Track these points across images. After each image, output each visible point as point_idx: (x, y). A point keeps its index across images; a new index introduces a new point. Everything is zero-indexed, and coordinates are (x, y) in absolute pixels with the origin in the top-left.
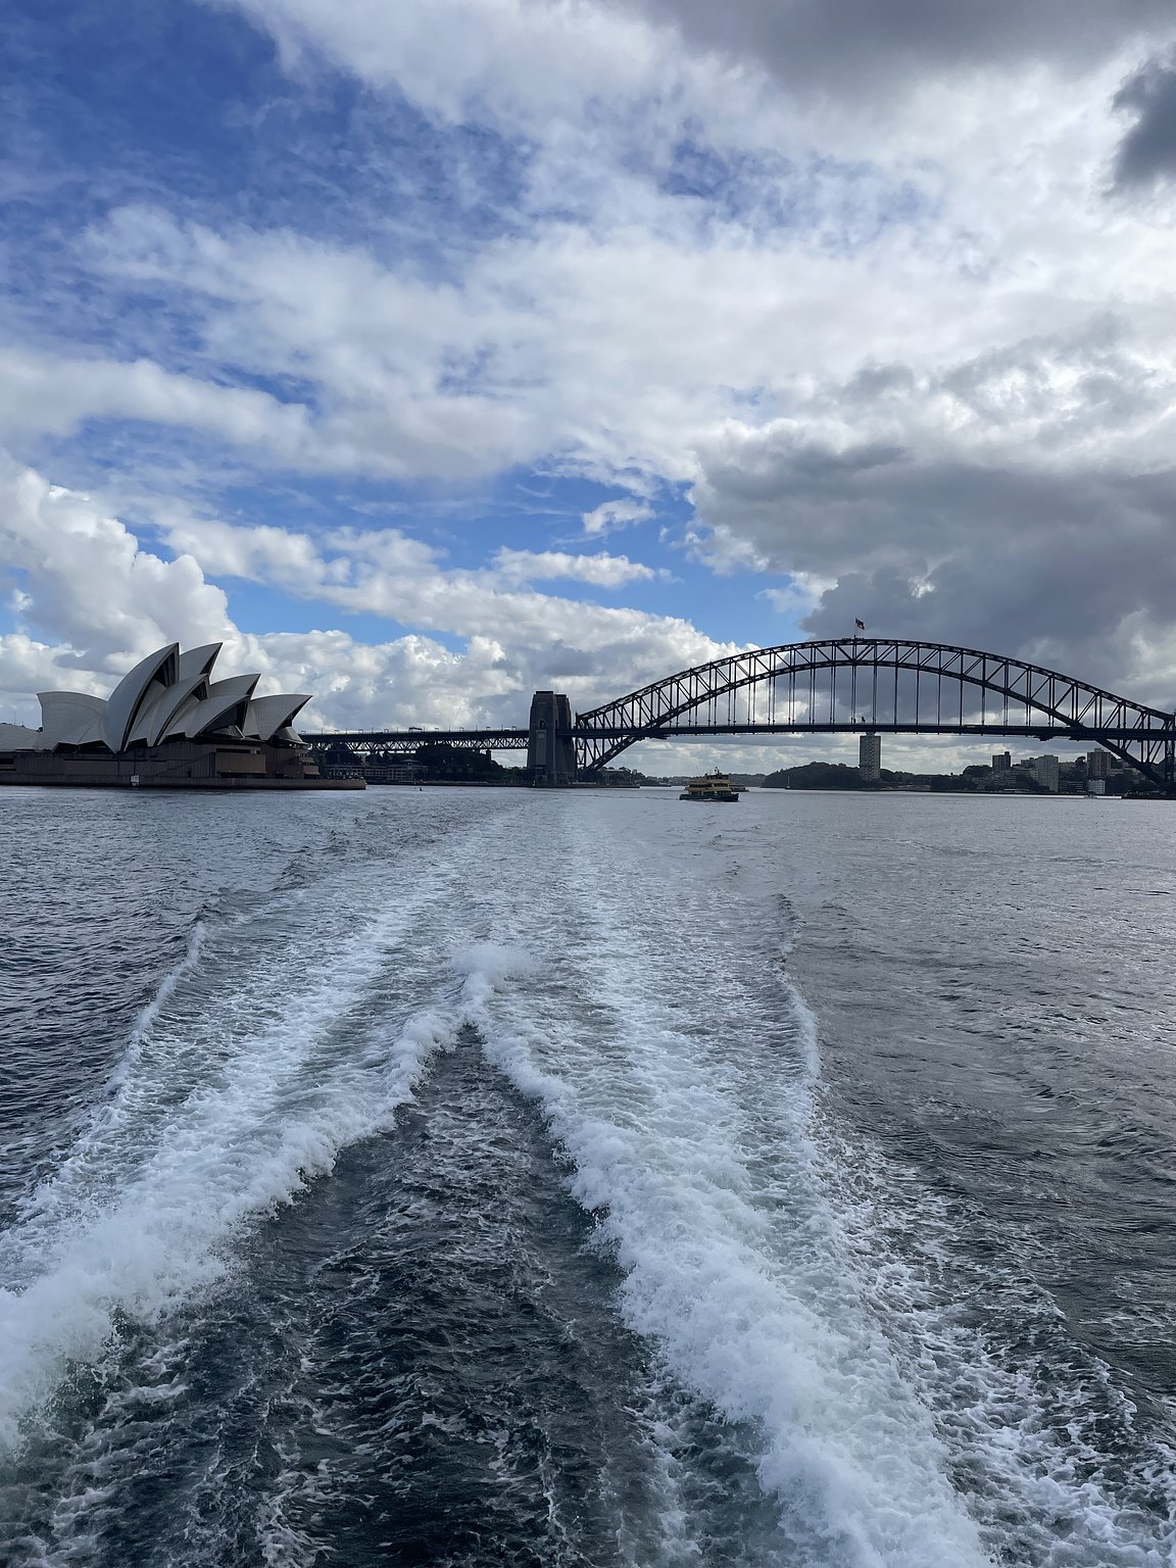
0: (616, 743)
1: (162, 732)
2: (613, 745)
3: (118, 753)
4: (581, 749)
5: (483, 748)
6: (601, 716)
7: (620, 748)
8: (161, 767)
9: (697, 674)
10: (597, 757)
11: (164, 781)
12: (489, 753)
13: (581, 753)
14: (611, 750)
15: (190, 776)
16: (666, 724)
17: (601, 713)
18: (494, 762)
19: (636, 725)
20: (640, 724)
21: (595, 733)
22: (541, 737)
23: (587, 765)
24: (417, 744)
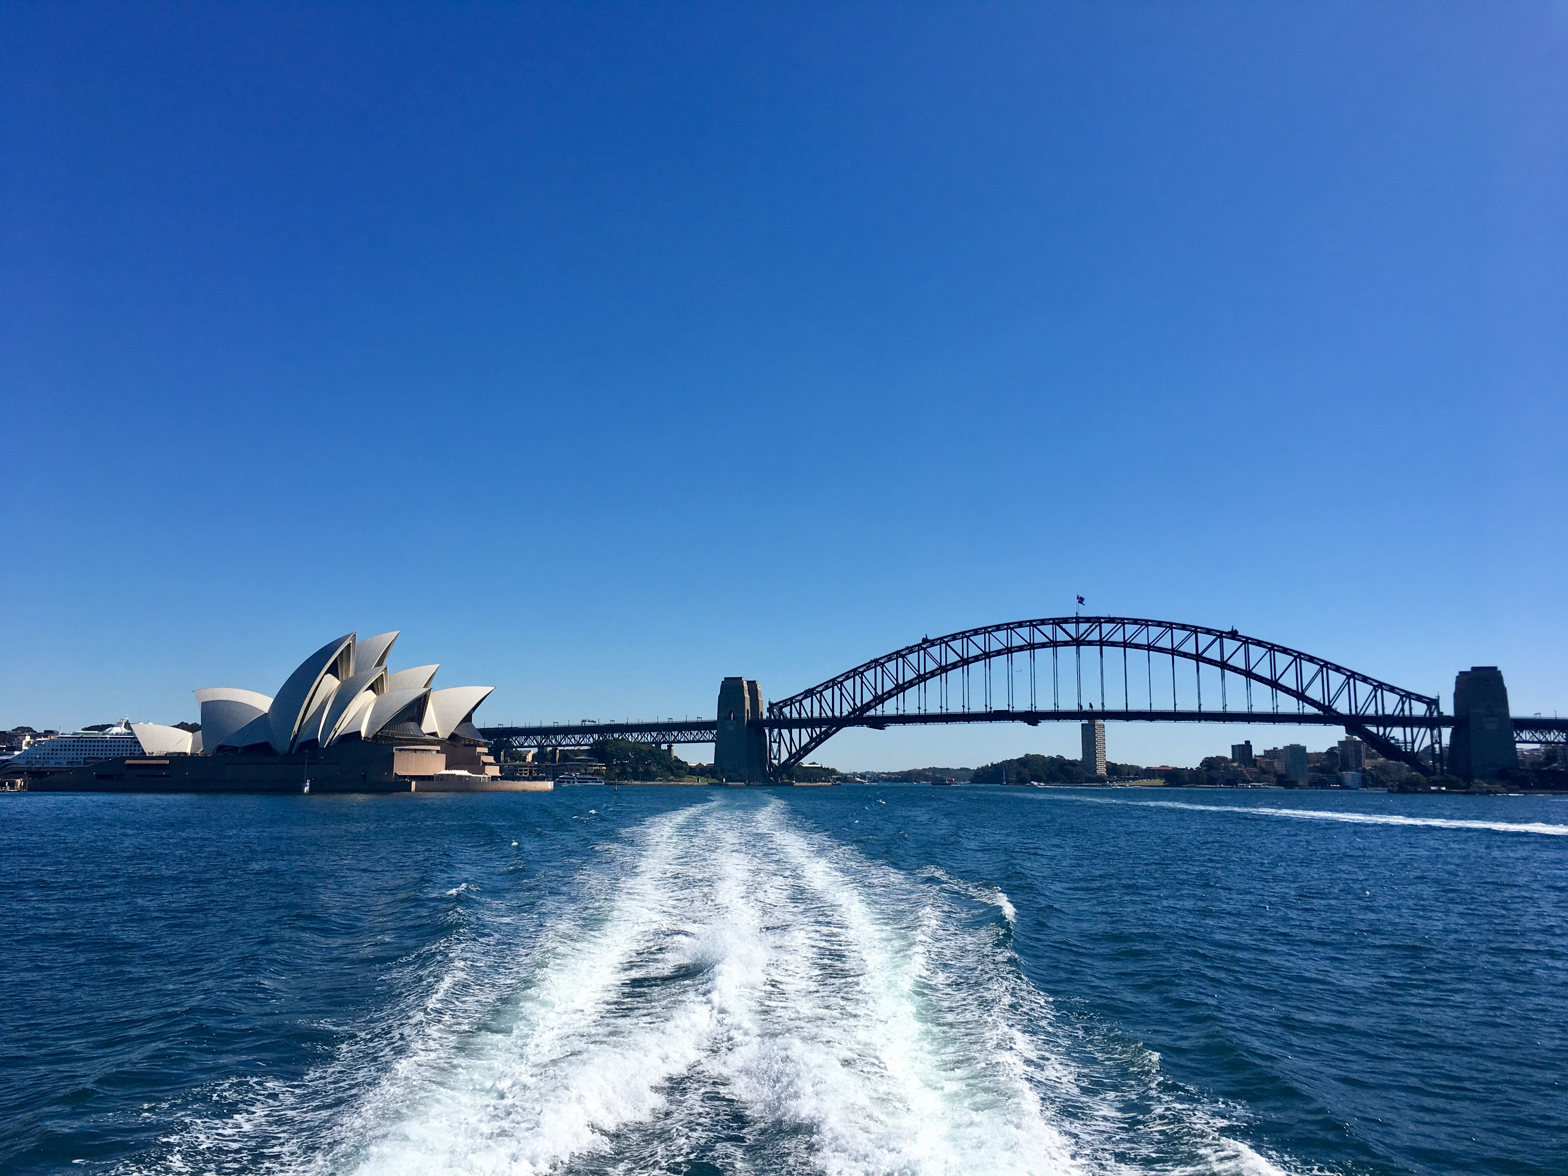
0: (814, 735)
2: (811, 737)
3: (286, 755)
4: (775, 741)
5: (664, 742)
6: (798, 704)
8: (333, 770)
9: (903, 657)
11: (336, 786)
13: (775, 746)
14: (808, 744)
15: (365, 780)
17: (798, 701)
18: (676, 757)
19: (837, 713)
20: (841, 713)
21: (791, 724)
22: (731, 728)
23: (782, 761)
24: (590, 739)
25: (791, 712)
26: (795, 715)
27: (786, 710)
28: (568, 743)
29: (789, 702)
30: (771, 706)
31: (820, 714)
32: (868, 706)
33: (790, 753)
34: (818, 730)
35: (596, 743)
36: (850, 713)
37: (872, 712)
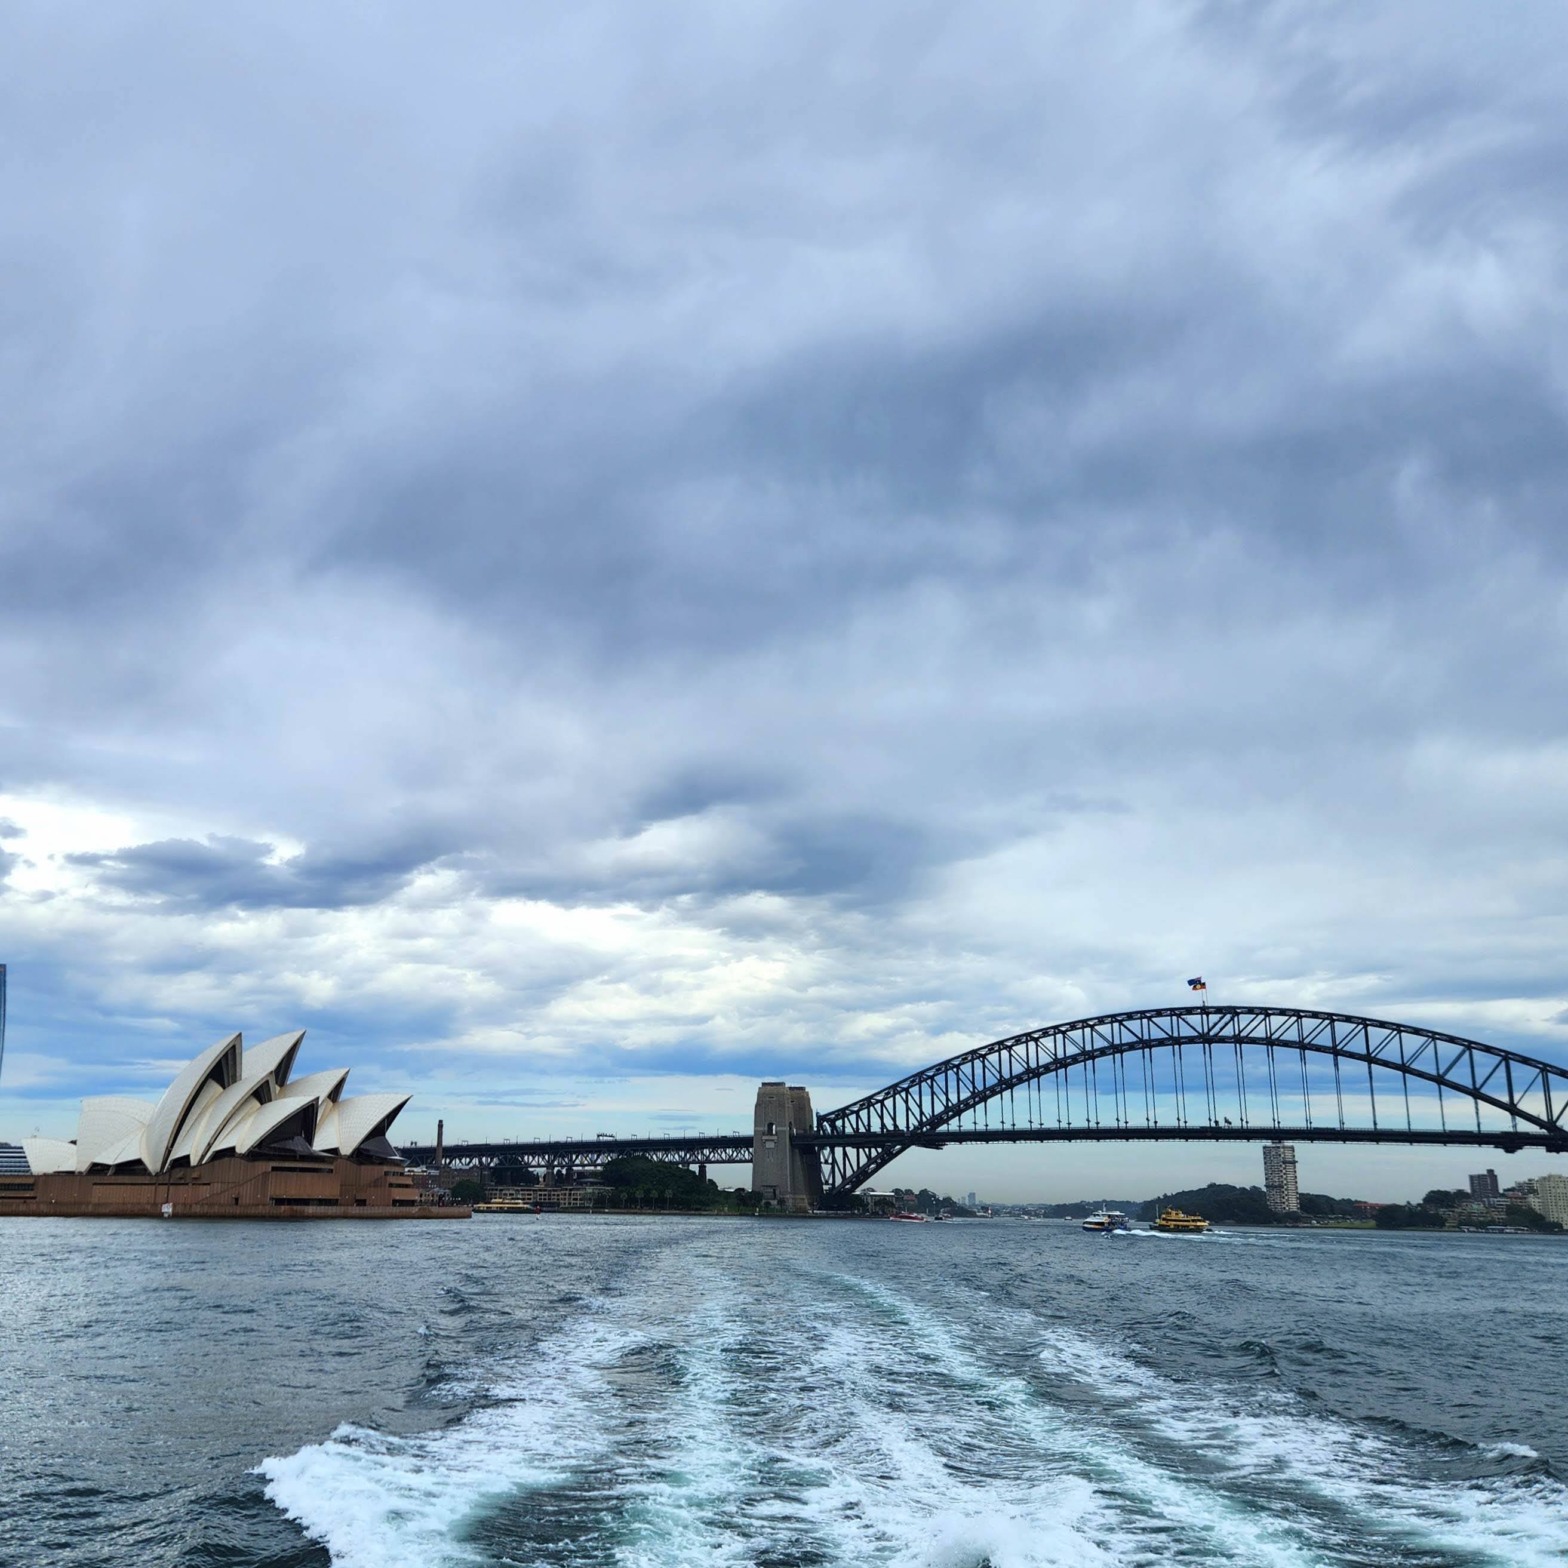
0: (874, 1153)
1: (210, 1146)
2: (869, 1157)
3: (157, 1174)
4: (826, 1162)
5: (694, 1162)
6: (853, 1118)
7: (879, 1162)
8: (204, 1192)
9: (982, 1057)
10: (849, 1173)
11: (206, 1209)
12: (702, 1169)
13: (827, 1168)
14: (867, 1165)
15: (237, 1203)
16: (943, 1128)
17: (853, 1112)
19: (901, 1130)
20: (908, 1127)
21: (845, 1141)
22: (771, 1145)
23: (837, 1184)
24: (604, 1159)
25: (844, 1126)
26: (851, 1130)
27: (839, 1123)
28: (581, 1163)
29: (842, 1113)
30: (821, 1119)
31: (882, 1129)
32: (937, 1120)
33: (843, 1176)
34: (879, 1150)
36: (919, 1129)
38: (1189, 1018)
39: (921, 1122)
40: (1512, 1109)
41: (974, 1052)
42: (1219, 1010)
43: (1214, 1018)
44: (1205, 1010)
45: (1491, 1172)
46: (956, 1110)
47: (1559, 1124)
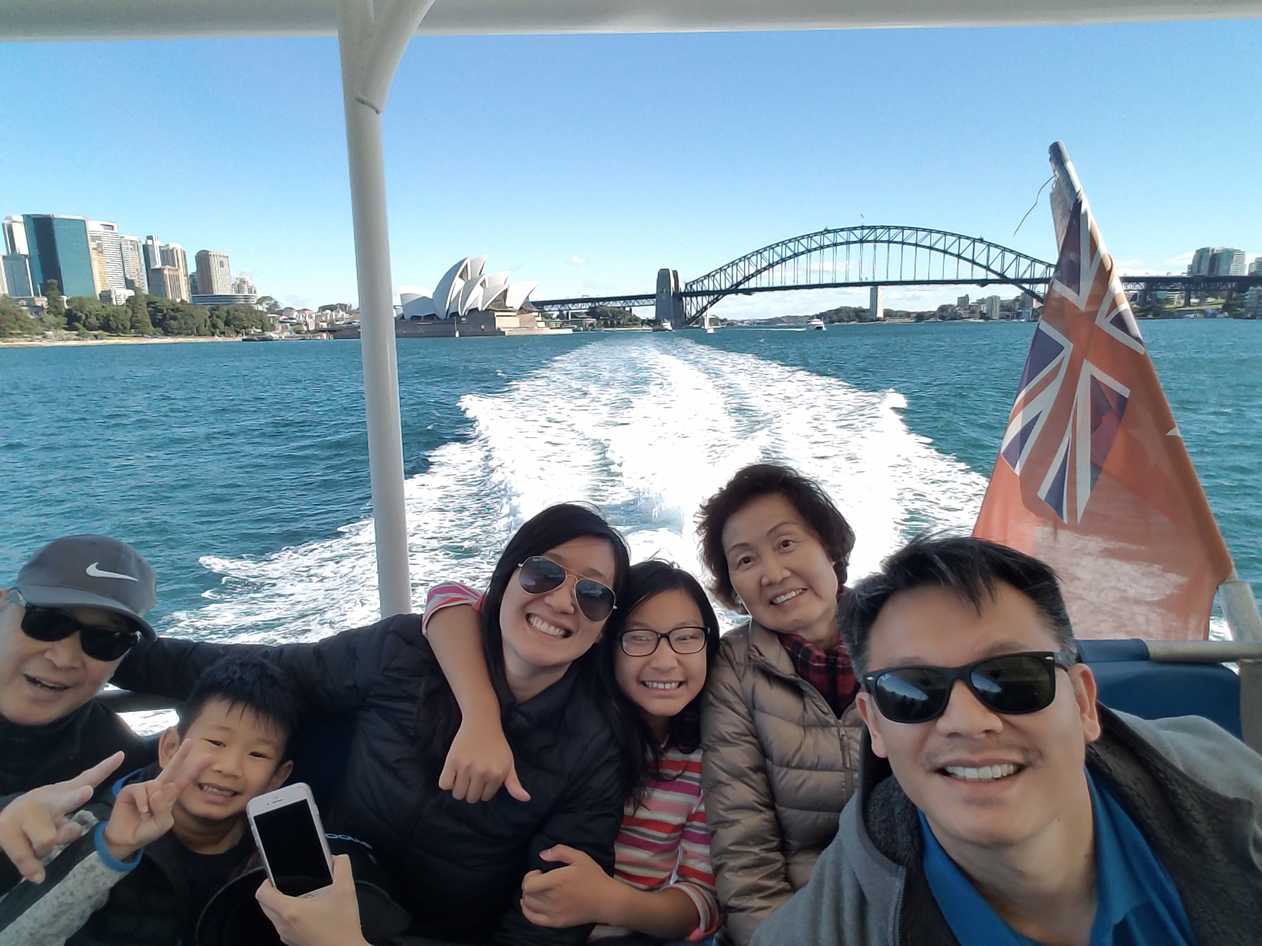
0: (710, 300)
2: (708, 301)
4: (688, 304)
5: (627, 307)
6: (701, 283)
7: (712, 303)
9: (761, 253)
10: (699, 309)
12: (631, 309)
13: (688, 307)
14: (708, 304)
17: (700, 281)
18: (634, 315)
19: (723, 288)
20: (725, 287)
21: (697, 294)
22: (664, 298)
23: (692, 315)
24: (587, 306)
25: (697, 288)
26: (699, 289)
27: (694, 287)
28: (574, 308)
29: (696, 281)
30: (686, 284)
31: (713, 288)
32: (740, 283)
33: (697, 310)
34: (712, 297)
35: (590, 308)
36: (730, 287)
37: (741, 287)
38: (854, 231)
39: (732, 286)
40: (987, 268)
41: (757, 251)
42: (869, 227)
43: (866, 231)
44: (863, 228)
45: (967, 296)
46: (747, 279)
47: (1005, 274)
